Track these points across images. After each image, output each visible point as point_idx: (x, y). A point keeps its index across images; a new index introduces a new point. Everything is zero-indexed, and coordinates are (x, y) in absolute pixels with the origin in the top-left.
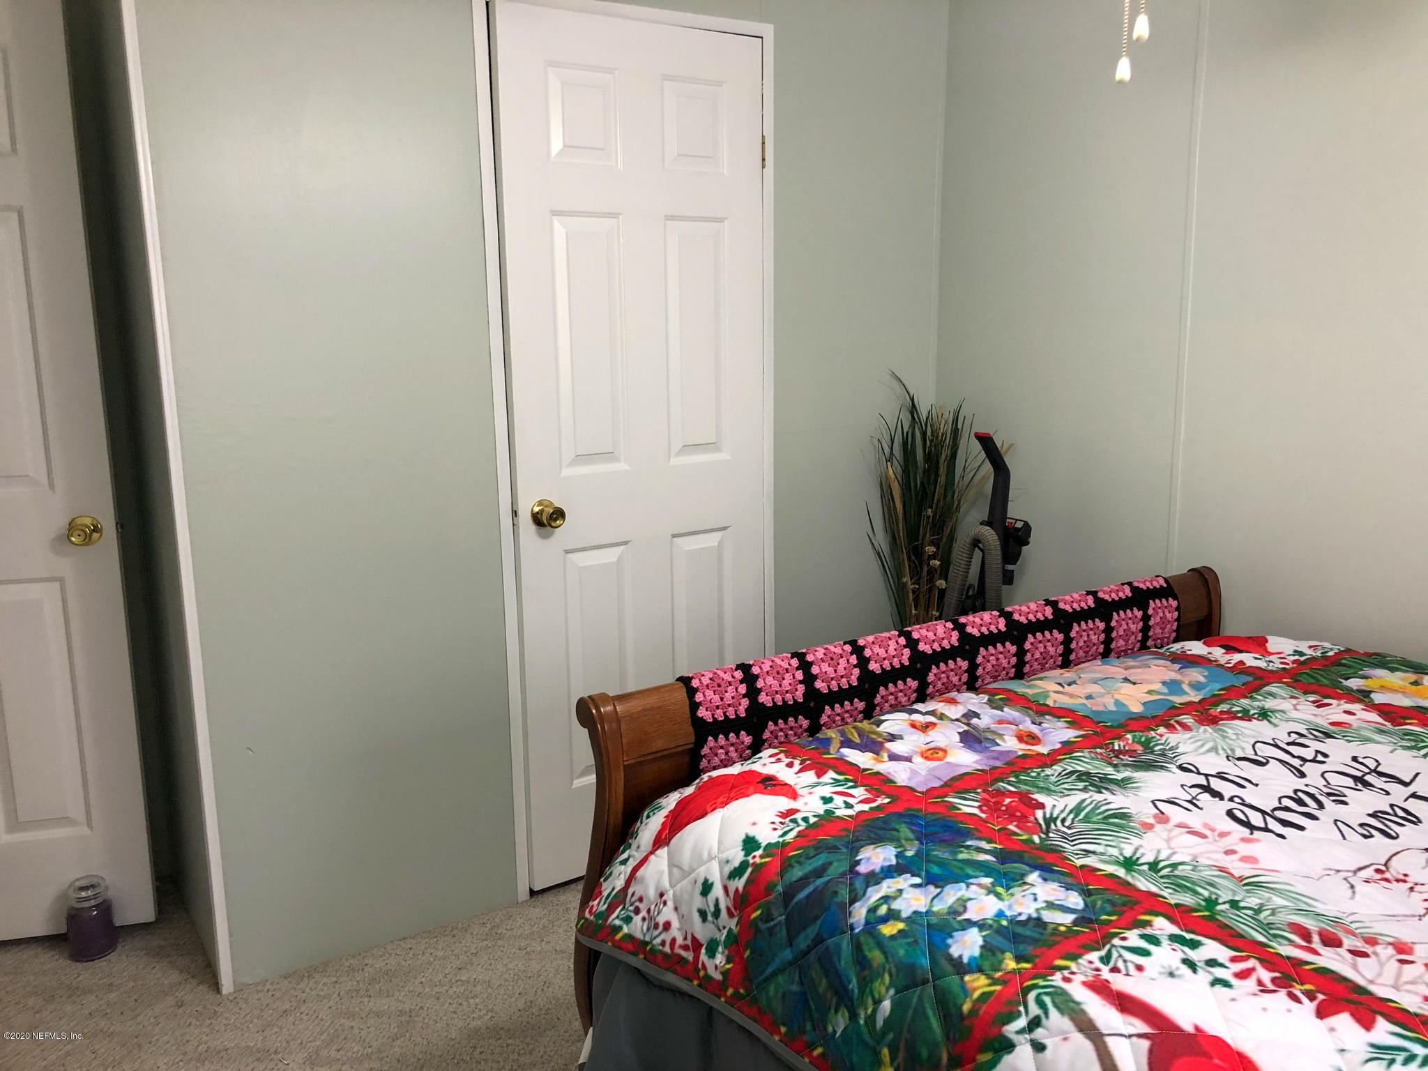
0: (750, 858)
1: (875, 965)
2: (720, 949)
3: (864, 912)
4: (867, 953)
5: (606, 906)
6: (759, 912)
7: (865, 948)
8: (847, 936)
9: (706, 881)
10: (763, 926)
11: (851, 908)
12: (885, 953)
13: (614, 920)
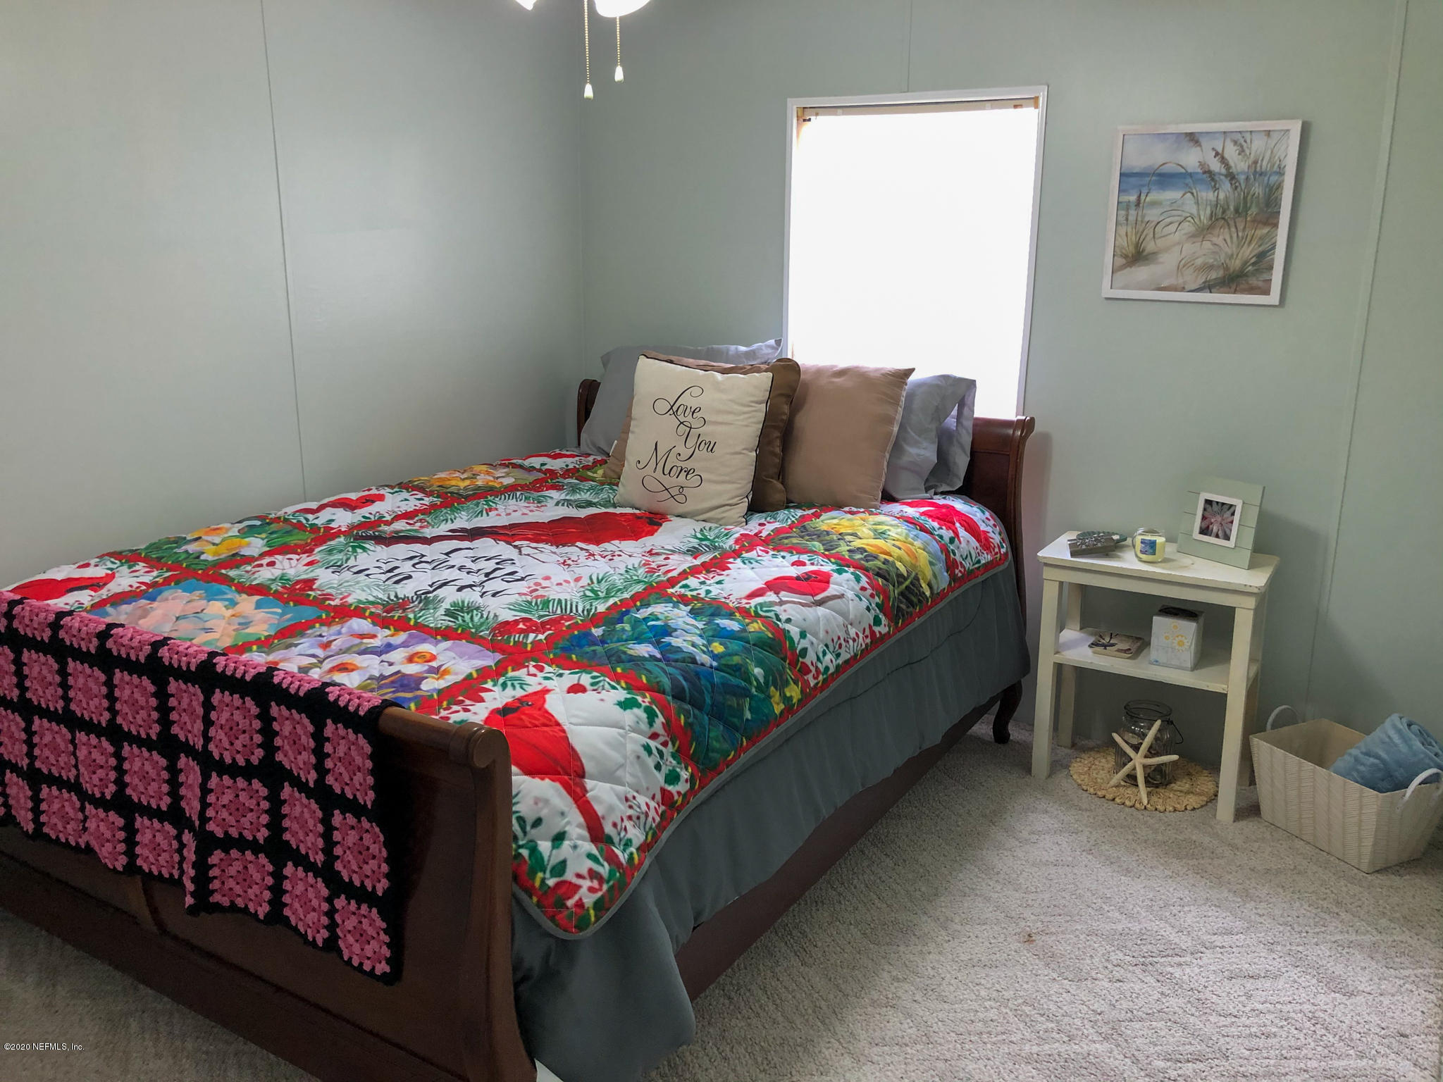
0: (643, 704)
1: (740, 662)
2: (678, 770)
3: (704, 656)
4: (734, 663)
5: (606, 864)
6: (682, 717)
7: (730, 663)
8: (715, 673)
9: (644, 746)
10: (691, 720)
11: (699, 662)
12: (736, 655)
13: (623, 857)
